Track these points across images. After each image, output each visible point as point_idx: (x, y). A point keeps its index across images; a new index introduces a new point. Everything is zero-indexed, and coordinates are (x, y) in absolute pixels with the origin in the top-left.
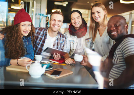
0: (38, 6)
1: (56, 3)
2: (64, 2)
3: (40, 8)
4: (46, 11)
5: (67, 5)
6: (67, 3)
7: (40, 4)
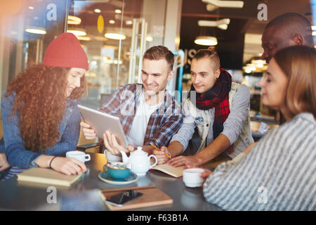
0: (159, 32)
1: (202, 23)
2: (221, 19)
3: (162, 36)
4: (178, 41)
5: (229, 25)
6: (228, 21)
7: (163, 27)
